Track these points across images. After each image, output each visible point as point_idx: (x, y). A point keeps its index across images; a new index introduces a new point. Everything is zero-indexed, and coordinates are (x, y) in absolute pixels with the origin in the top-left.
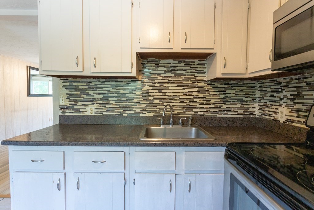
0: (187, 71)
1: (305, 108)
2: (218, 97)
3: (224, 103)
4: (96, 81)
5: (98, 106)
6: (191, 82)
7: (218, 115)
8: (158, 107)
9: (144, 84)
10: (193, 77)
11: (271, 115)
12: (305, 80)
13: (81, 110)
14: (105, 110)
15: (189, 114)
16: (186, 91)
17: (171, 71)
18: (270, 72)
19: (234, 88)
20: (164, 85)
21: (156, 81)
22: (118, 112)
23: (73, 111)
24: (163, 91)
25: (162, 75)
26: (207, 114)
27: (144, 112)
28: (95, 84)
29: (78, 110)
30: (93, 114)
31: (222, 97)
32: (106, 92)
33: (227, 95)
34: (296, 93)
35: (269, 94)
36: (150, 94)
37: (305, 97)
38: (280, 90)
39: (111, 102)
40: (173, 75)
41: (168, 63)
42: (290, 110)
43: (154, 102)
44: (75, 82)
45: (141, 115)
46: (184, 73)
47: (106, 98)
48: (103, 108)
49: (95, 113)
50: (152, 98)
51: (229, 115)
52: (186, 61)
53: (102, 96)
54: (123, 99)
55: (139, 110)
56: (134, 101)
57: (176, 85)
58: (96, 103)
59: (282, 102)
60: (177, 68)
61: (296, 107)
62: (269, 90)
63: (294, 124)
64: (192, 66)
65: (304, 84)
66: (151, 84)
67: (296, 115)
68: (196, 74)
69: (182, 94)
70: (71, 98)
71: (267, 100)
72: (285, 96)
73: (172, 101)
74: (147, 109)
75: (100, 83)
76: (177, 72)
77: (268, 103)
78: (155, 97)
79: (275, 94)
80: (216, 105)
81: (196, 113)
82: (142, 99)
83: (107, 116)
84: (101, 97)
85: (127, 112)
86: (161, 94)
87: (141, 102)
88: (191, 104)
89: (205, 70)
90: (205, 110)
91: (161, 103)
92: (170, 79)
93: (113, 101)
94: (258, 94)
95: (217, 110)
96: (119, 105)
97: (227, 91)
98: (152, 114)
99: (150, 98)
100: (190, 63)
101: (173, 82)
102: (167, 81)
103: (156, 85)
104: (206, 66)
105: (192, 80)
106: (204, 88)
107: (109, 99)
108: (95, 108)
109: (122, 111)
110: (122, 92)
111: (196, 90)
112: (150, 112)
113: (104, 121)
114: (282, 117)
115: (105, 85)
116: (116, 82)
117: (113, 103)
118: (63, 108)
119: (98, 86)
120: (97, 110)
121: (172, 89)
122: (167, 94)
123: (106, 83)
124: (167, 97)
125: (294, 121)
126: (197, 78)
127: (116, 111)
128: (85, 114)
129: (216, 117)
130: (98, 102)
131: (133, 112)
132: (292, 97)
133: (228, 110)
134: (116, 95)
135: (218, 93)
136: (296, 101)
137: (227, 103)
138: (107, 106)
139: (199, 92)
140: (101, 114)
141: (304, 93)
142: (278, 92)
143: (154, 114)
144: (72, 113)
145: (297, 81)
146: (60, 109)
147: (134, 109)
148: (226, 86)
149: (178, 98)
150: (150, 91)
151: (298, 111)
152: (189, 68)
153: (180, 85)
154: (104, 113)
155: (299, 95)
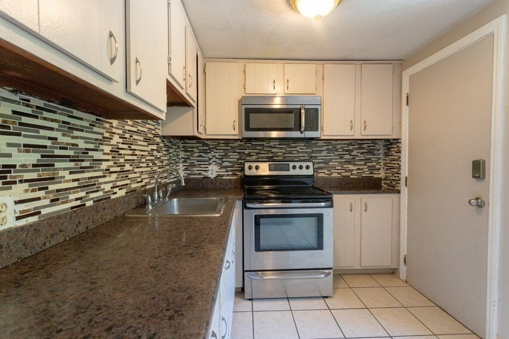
1: (231, 164)
3: (169, 165)
4: (19, 103)
5: (26, 191)
6: (153, 136)
7: (167, 180)
8: (130, 176)
9: (114, 130)
11: (200, 174)
12: (230, 145)
14: (47, 202)
16: (150, 148)
19: (173, 146)
20: (134, 137)
22: (76, 199)
24: (132, 147)
26: (162, 181)
27: (115, 190)
28: (14, 112)
30: (11, 223)
31: (168, 157)
32: (48, 143)
33: (170, 155)
34: (223, 154)
35: (196, 155)
36: (121, 152)
37: (231, 157)
38: (208, 151)
39: (61, 173)
42: (219, 167)
43: (125, 169)
45: (112, 197)
47: (48, 161)
48: (42, 194)
49: (18, 218)
50: (123, 160)
51: (172, 179)
53: (38, 156)
55: (107, 187)
56: (101, 167)
57: (142, 138)
58: (21, 182)
59: (211, 162)
61: (225, 164)
62: (196, 150)
63: (224, 178)
65: (230, 148)
67: (225, 170)
69: (147, 153)
71: (194, 159)
72: (214, 156)
73: (141, 165)
74: (119, 183)
77: (196, 163)
78: (126, 158)
79: (203, 155)
80: (166, 167)
82: (112, 163)
83: (59, 216)
84: (34, 158)
85: (91, 196)
86: (131, 152)
87: (111, 170)
88: (153, 169)
91: (131, 168)
93: (65, 169)
94: (182, 154)
95: (167, 174)
96: (78, 180)
97: (170, 150)
98: (123, 192)
99: (121, 160)
101: (140, 133)
102: (136, 130)
105: (153, 132)
106: (160, 145)
107: (58, 165)
108: (18, 199)
109: (84, 194)
110: (82, 144)
111: (155, 147)
112: (121, 188)
113: (52, 236)
114: (212, 174)
115: (45, 119)
116: (69, 116)
117: (66, 177)
119: (25, 120)
120: (23, 207)
121: (140, 145)
123: (46, 114)
124: (136, 158)
125: (223, 176)
127: (71, 197)
129: (167, 183)
130: (27, 176)
131: (102, 193)
132: (220, 157)
134: (72, 153)
135: (166, 153)
136: (223, 160)
138: (52, 187)
139: (157, 151)
140: (35, 219)
141: (229, 154)
142: (207, 153)
143: (126, 190)
145: (224, 145)
147: (102, 187)
148: (169, 144)
150: (120, 146)
151: (226, 167)
153: (146, 138)
154: (44, 211)
155: (226, 155)
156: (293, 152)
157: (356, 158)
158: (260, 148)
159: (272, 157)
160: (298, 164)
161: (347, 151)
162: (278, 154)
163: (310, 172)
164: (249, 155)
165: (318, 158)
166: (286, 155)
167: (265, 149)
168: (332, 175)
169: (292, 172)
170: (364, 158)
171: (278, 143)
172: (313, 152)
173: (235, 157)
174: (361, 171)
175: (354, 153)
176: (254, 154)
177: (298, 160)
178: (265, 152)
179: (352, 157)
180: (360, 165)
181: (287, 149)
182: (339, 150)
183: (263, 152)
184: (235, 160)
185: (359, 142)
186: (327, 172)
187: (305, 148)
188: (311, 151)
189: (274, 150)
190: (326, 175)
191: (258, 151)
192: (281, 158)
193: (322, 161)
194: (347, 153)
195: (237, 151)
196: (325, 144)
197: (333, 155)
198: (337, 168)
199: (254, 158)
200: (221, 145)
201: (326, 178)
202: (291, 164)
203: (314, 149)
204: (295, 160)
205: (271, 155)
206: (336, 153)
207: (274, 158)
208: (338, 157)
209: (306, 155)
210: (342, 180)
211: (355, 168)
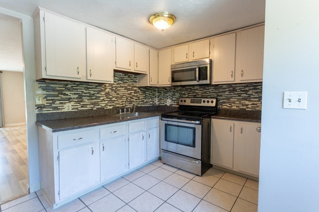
0: (129, 80)
1: (176, 99)
2: (143, 96)
3: (145, 99)
4: (73, 84)
5: (74, 104)
6: (131, 87)
7: (143, 105)
9: (107, 87)
10: (132, 84)
11: (164, 103)
12: (176, 89)
13: (59, 108)
14: (80, 107)
15: (130, 106)
16: (129, 92)
17: (121, 80)
19: (149, 91)
20: (118, 89)
21: (113, 86)
22: (90, 107)
23: (52, 109)
24: (117, 92)
25: (116, 82)
26: (138, 105)
27: (107, 106)
28: (71, 86)
29: (56, 108)
30: (70, 110)
31: (144, 95)
32: (81, 93)
33: (146, 94)
34: (173, 94)
35: (162, 94)
36: (110, 94)
37: (176, 95)
38: (167, 92)
39: (84, 100)
40: (122, 83)
41: (120, 75)
42: (171, 100)
43: (112, 100)
44: (52, 84)
45: (105, 108)
46: (128, 82)
47: (80, 97)
48: (79, 104)
49: (72, 109)
50: (111, 97)
51: (147, 105)
52: (128, 75)
53: (78, 96)
54: (93, 98)
55: (103, 105)
56: (100, 99)
57: (124, 89)
58: (73, 101)
59: (168, 98)
60: (125, 78)
62: (162, 92)
63: (173, 106)
64: (131, 78)
65: (176, 91)
66: (111, 87)
67: (173, 102)
68: (133, 82)
69: (127, 94)
70: (48, 98)
71: (161, 97)
72: (169, 95)
73: (122, 98)
74: (108, 104)
75: (75, 86)
76: (125, 81)
77: (162, 98)
78: (113, 96)
79: (165, 94)
80: (142, 100)
81: (134, 105)
82: (105, 98)
83: (83, 111)
84: (76, 96)
85: (96, 107)
86: (116, 94)
87: (105, 100)
88: (131, 100)
89: (137, 81)
90: (138, 103)
91: (116, 99)
92: (121, 85)
93: (86, 99)
94: (157, 94)
95: (143, 103)
96: (91, 102)
97: (146, 92)
98: (111, 107)
99: (110, 97)
100: (130, 76)
101: (122, 87)
102: (119, 86)
103: (113, 88)
104: (137, 79)
105: (131, 86)
106: (137, 90)
107: (83, 98)
108: (72, 105)
109: (93, 106)
110: (92, 92)
111: (133, 92)
112: (110, 106)
113: (80, 115)
114: (168, 104)
115: (80, 87)
116: (87, 85)
117: (86, 101)
118: (40, 107)
119: (74, 88)
120: (74, 107)
121: (122, 91)
122: (119, 94)
123: (80, 86)
124: (119, 96)
125: (173, 105)
126: (134, 85)
127: (88, 106)
128: (63, 110)
129: (142, 106)
130: (74, 100)
131: (100, 107)
132: (172, 95)
133: (147, 102)
134: (88, 95)
135: (143, 94)
136: (173, 97)
137: (146, 99)
138: (81, 103)
139: (135, 93)
140: (77, 110)
141: (176, 94)
142: (166, 93)
143: (113, 107)
144: (50, 111)
146: (36, 108)
147: (100, 105)
148: (146, 90)
149: (125, 97)
150: (110, 92)
151: (174, 100)
152: (130, 79)
153: (126, 89)
154: (79, 109)
155: (174, 95)
156: (207, 92)
157: (251, 96)
158: (190, 90)
159: (195, 96)
160: (206, 100)
161: (243, 91)
162: (199, 93)
163: (214, 105)
164: (184, 94)
165: (223, 96)
166: (203, 94)
167: (192, 91)
168: (232, 108)
169: (202, 104)
170: (258, 96)
171: (199, 87)
172: (219, 92)
173: (178, 95)
174: (256, 106)
175: (250, 92)
176: (187, 94)
177: (210, 97)
178: (192, 93)
179: (248, 95)
180: (255, 101)
181: (204, 91)
182: (237, 91)
183: (191, 93)
184: (178, 97)
185: (254, 84)
186: (228, 105)
187: (214, 89)
188: (218, 91)
189: (197, 91)
190: (228, 107)
191: (188, 92)
192: (200, 96)
193: (226, 98)
194: (244, 92)
195: (179, 92)
196: (228, 87)
197: (233, 94)
198: (236, 103)
199: (186, 96)
200: (172, 89)
201: (228, 110)
202: (203, 100)
203: (220, 90)
204: (208, 97)
205: (195, 94)
206: (235, 93)
207: (197, 96)
208: (237, 96)
209: (215, 94)
210: (239, 111)
211: (251, 103)
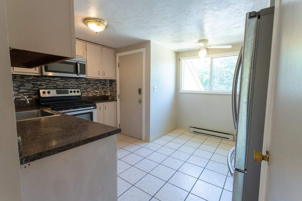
1: (27, 91)
12: (25, 78)
18: (37, 75)
34: (20, 84)
37: (26, 86)
61: (21, 91)
63: (21, 100)
65: (25, 80)
136: (20, 88)
141: (25, 84)
145: (20, 78)
151: (23, 93)
155: (22, 85)
156: (69, 84)
157: (99, 87)
158: (48, 81)
159: (56, 87)
160: (73, 90)
161: (95, 84)
162: (60, 85)
163: (79, 94)
164: (41, 85)
165: (82, 87)
166: (65, 85)
167: (52, 82)
168: (89, 95)
169: (70, 94)
170: (102, 87)
171: (60, 79)
172: (79, 84)
173: (29, 86)
174: (101, 93)
175: (98, 85)
176: (45, 84)
177: (71, 88)
178: (52, 84)
179: (97, 87)
180: (101, 90)
181: (66, 82)
182: (91, 83)
183: (50, 83)
184: (30, 88)
185: (100, 80)
186: (86, 94)
187: (75, 82)
188: (78, 83)
189: (57, 83)
190: (86, 95)
191: (47, 83)
192: (62, 87)
193: (84, 88)
194: (95, 85)
195: (31, 82)
196: (85, 80)
197: (89, 85)
198: (91, 92)
199: (44, 87)
200: (17, 78)
201: (86, 97)
202: (69, 90)
203: (80, 83)
204: (70, 88)
205: (55, 85)
206: (90, 85)
207: (58, 87)
208: (91, 87)
209: (76, 85)
210: (93, 97)
211: (99, 91)
